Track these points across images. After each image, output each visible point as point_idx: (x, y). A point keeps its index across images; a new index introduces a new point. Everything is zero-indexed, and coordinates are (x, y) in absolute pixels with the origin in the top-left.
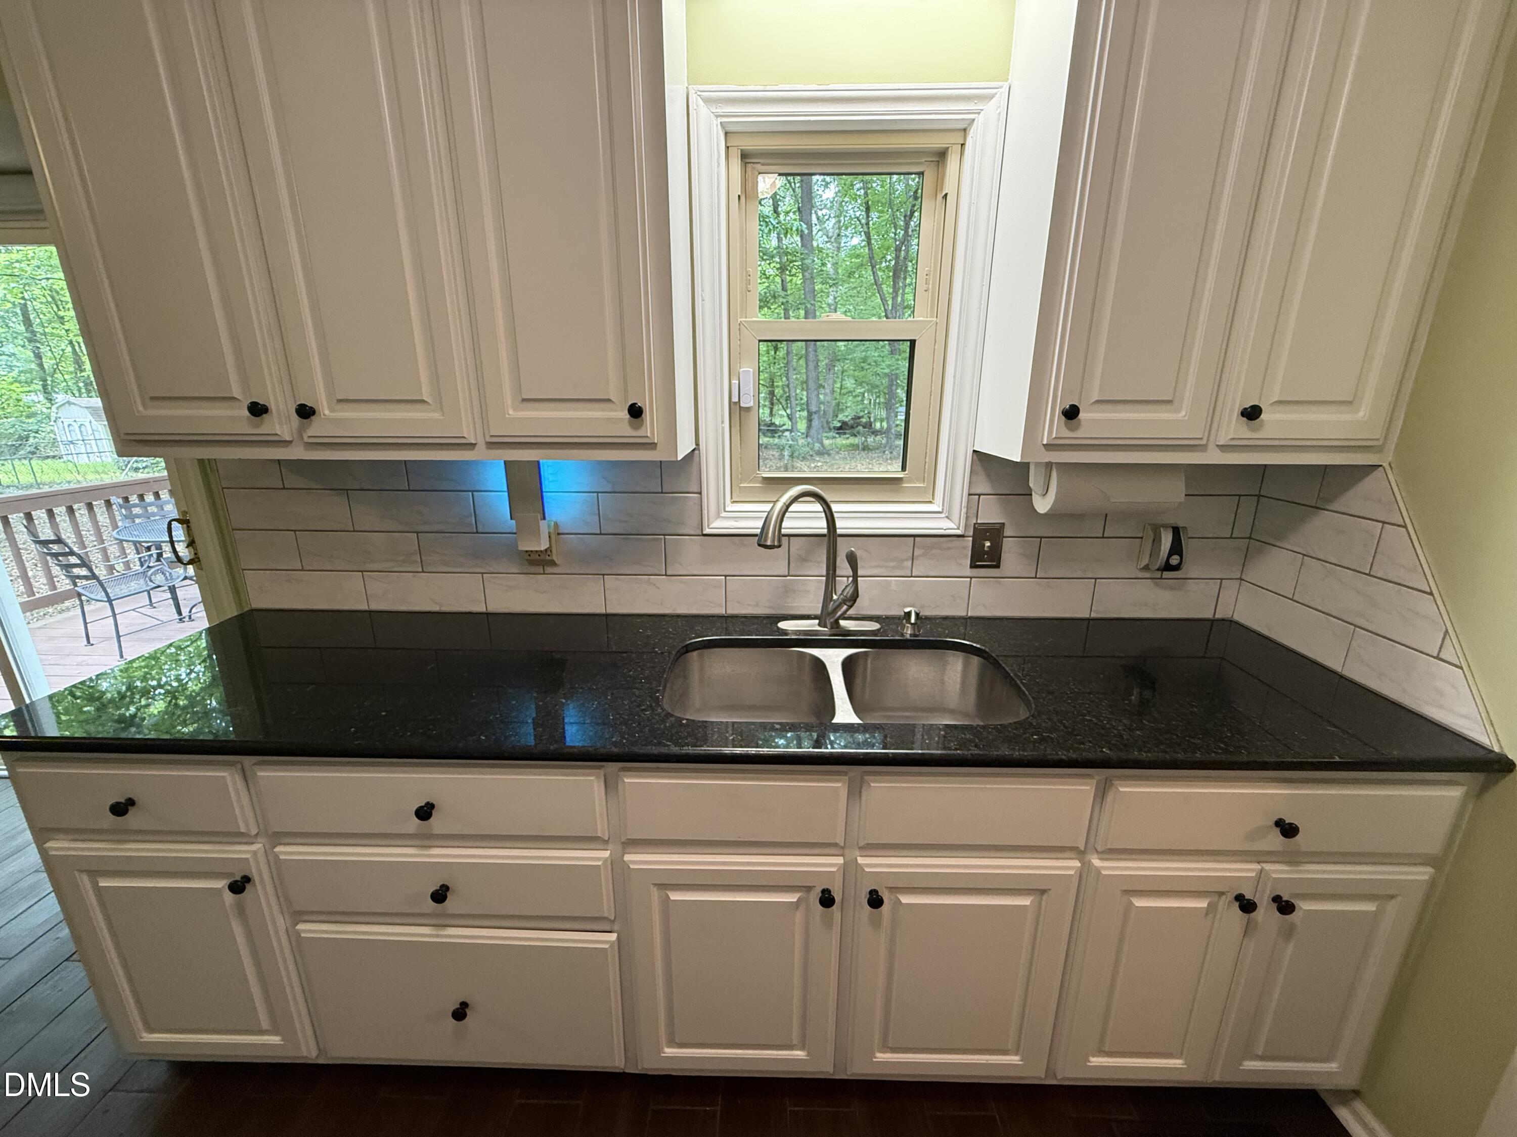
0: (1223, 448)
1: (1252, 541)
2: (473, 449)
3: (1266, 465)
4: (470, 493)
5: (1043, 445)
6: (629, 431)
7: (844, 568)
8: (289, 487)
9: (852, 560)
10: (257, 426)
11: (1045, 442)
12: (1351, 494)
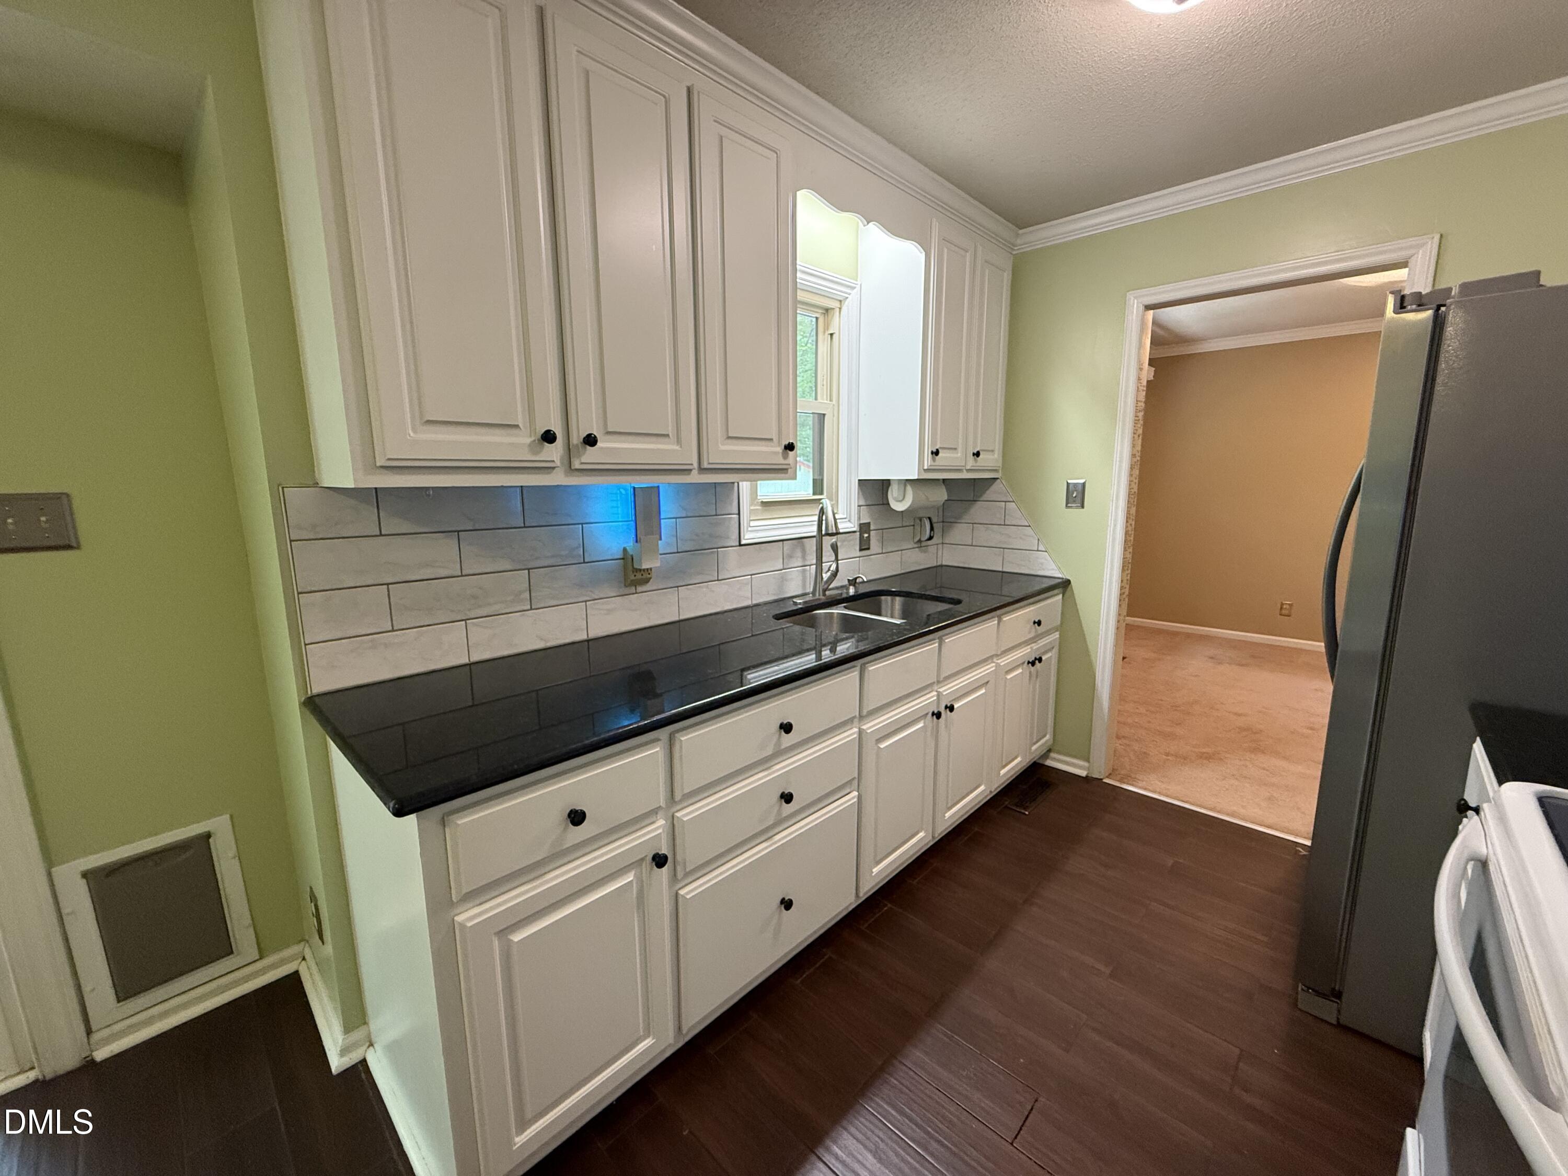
0: (968, 471)
1: (945, 524)
2: (689, 474)
3: (974, 479)
4: (580, 526)
5: (924, 470)
6: (782, 461)
7: (828, 555)
8: (387, 533)
9: (835, 548)
10: (536, 453)
11: (926, 467)
12: (988, 492)
